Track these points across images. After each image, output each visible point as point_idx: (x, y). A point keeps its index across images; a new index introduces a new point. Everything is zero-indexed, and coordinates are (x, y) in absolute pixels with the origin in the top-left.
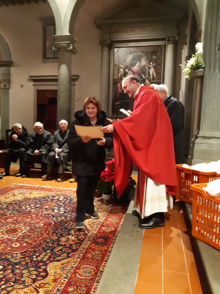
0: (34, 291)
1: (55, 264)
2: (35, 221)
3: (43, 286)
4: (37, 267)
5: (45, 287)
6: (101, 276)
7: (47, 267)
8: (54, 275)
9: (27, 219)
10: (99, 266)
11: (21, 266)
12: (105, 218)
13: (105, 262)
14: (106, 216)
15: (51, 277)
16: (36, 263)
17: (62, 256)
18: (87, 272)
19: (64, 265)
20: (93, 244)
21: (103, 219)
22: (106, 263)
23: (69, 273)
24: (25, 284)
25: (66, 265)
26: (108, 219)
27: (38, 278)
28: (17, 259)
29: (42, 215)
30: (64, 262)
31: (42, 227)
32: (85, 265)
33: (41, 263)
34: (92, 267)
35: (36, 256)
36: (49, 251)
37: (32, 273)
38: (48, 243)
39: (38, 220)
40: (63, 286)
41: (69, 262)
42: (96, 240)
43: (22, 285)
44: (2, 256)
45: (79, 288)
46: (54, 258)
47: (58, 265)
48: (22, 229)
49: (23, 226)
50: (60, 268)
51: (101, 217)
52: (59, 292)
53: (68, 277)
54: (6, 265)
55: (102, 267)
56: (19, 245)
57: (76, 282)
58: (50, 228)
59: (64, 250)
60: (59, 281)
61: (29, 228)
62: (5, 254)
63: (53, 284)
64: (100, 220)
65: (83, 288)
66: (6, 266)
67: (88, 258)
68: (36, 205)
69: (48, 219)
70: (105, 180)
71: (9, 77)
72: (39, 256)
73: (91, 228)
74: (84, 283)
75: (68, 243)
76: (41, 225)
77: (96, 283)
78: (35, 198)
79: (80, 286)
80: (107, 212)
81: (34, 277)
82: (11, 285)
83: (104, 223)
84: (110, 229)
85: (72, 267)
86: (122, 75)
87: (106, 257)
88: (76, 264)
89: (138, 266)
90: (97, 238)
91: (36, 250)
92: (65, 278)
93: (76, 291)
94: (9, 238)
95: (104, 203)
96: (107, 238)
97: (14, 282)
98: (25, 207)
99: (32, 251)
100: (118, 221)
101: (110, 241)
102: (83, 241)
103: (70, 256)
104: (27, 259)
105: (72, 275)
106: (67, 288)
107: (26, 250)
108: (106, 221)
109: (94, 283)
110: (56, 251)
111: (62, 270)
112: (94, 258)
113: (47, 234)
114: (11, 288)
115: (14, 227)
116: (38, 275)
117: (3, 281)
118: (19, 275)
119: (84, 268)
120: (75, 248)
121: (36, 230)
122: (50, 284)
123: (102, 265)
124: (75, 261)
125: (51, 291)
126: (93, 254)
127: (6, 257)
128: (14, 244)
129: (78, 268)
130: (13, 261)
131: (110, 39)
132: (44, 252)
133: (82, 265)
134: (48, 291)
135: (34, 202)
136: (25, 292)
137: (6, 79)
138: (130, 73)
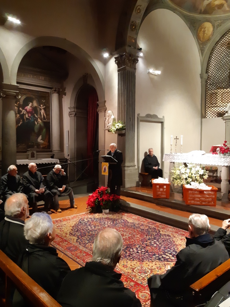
138: (24, 112)
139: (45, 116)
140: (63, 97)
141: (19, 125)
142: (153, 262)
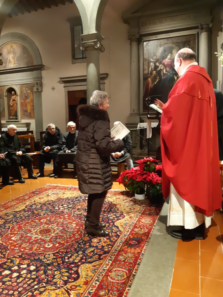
0: (66, 293)
1: (87, 266)
2: (67, 221)
3: (74, 288)
4: (69, 269)
5: (76, 289)
6: (133, 280)
7: (78, 268)
8: (85, 278)
9: (60, 219)
10: (131, 270)
11: (53, 267)
12: (137, 219)
13: (137, 265)
14: (139, 216)
15: (83, 279)
16: (68, 264)
17: (93, 258)
18: (119, 275)
19: (96, 267)
20: (125, 246)
21: (135, 220)
22: (138, 267)
23: (101, 276)
24: (57, 285)
25: (97, 268)
26: (141, 220)
27: (70, 280)
28: (49, 260)
29: (74, 215)
30: (96, 264)
31: (74, 228)
32: (117, 268)
33: (73, 264)
34: (124, 270)
35: (68, 257)
36: (80, 252)
37: (63, 274)
38: (80, 244)
39: (70, 220)
40: (94, 289)
41: (100, 264)
42: (128, 242)
43: (54, 286)
44: (35, 257)
45: (111, 291)
46: (86, 260)
47: (89, 267)
48: (55, 230)
49: (56, 227)
50: (92, 270)
51: (134, 218)
52: (90, 295)
53: (100, 279)
54: (38, 265)
55: (134, 271)
56: (51, 245)
57: (108, 286)
58: (82, 229)
59: (96, 251)
60: (90, 284)
61: (61, 228)
62: (38, 255)
63: (85, 287)
64: (133, 221)
65: (114, 292)
66: (39, 267)
67: (120, 261)
68: (69, 205)
69: (80, 219)
70: (137, 180)
71: (41, 80)
72: (71, 257)
73: (123, 229)
74: (116, 287)
75: (100, 244)
76: (73, 225)
77: (128, 287)
78: (67, 198)
79: (112, 290)
80: (140, 213)
81: (66, 278)
82: (43, 286)
83: (137, 224)
84: (143, 230)
85: (104, 270)
86: (153, 69)
87: (139, 260)
88: (108, 267)
89: (172, 272)
90: (129, 240)
91: (68, 251)
92: (97, 280)
93: (107, 295)
94: (42, 238)
95: (137, 204)
96: (140, 240)
97: (46, 283)
98: (58, 207)
99: (64, 252)
100: (151, 223)
101: (143, 244)
102: (115, 243)
103: (101, 258)
104: (59, 260)
105: (103, 277)
106: (98, 292)
107: (59, 250)
108: (139, 222)
109: (126, 287)
110: (87, 252)
111: (93, 272)
112: (126, 261)
113: (79, 234)
114: (43, 288)
115: (47, 227)
116: (70, 277)
117: (36, 282)
118: (51, 276)
119: (116, 271)
120: (107, 250)
121: (68, 230)
122: (81, 287)
123: (135, 269)
124: (107, 264)
125: (82, 294)
126: (125, 257)
127: (39, 258)
128: (47, 244)
129: (110, 271)
130: (46, 261)
131: (138, 33)
132: (76, 253)
133: (114, 268)
134: (78, 294)
135: (67, 202)
136: (56, 294)
137: (38, 83)
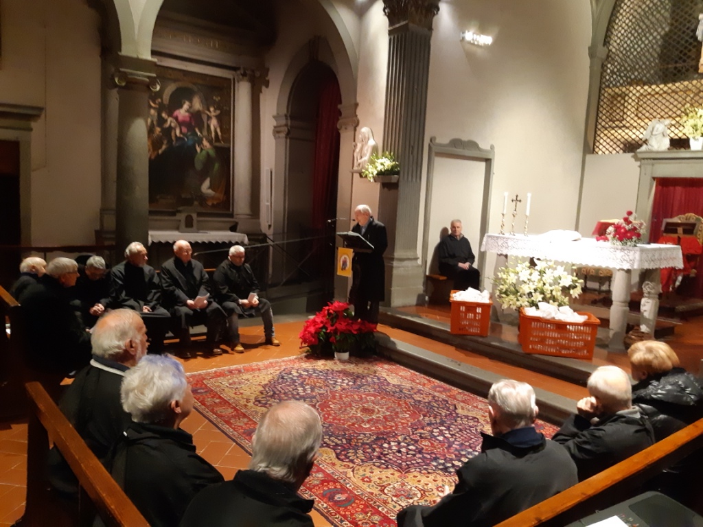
138: (171, 122)
139: (219, 133)
140: (263, 91)
141: (160, 152)
142: (429, 475)
